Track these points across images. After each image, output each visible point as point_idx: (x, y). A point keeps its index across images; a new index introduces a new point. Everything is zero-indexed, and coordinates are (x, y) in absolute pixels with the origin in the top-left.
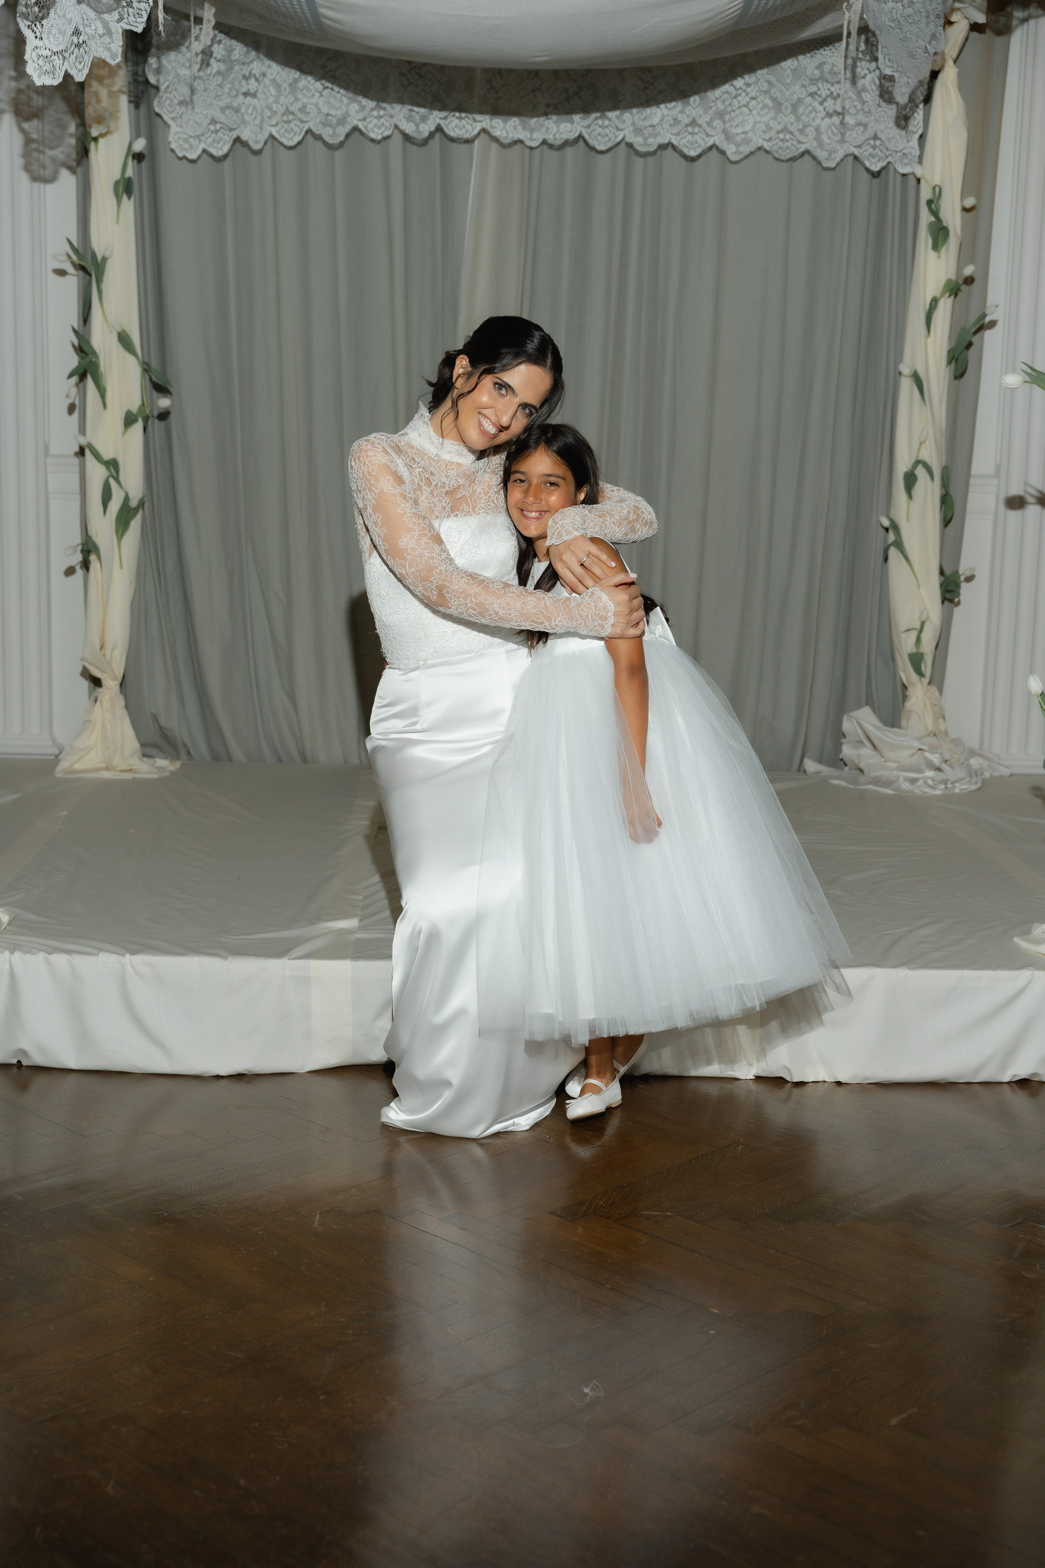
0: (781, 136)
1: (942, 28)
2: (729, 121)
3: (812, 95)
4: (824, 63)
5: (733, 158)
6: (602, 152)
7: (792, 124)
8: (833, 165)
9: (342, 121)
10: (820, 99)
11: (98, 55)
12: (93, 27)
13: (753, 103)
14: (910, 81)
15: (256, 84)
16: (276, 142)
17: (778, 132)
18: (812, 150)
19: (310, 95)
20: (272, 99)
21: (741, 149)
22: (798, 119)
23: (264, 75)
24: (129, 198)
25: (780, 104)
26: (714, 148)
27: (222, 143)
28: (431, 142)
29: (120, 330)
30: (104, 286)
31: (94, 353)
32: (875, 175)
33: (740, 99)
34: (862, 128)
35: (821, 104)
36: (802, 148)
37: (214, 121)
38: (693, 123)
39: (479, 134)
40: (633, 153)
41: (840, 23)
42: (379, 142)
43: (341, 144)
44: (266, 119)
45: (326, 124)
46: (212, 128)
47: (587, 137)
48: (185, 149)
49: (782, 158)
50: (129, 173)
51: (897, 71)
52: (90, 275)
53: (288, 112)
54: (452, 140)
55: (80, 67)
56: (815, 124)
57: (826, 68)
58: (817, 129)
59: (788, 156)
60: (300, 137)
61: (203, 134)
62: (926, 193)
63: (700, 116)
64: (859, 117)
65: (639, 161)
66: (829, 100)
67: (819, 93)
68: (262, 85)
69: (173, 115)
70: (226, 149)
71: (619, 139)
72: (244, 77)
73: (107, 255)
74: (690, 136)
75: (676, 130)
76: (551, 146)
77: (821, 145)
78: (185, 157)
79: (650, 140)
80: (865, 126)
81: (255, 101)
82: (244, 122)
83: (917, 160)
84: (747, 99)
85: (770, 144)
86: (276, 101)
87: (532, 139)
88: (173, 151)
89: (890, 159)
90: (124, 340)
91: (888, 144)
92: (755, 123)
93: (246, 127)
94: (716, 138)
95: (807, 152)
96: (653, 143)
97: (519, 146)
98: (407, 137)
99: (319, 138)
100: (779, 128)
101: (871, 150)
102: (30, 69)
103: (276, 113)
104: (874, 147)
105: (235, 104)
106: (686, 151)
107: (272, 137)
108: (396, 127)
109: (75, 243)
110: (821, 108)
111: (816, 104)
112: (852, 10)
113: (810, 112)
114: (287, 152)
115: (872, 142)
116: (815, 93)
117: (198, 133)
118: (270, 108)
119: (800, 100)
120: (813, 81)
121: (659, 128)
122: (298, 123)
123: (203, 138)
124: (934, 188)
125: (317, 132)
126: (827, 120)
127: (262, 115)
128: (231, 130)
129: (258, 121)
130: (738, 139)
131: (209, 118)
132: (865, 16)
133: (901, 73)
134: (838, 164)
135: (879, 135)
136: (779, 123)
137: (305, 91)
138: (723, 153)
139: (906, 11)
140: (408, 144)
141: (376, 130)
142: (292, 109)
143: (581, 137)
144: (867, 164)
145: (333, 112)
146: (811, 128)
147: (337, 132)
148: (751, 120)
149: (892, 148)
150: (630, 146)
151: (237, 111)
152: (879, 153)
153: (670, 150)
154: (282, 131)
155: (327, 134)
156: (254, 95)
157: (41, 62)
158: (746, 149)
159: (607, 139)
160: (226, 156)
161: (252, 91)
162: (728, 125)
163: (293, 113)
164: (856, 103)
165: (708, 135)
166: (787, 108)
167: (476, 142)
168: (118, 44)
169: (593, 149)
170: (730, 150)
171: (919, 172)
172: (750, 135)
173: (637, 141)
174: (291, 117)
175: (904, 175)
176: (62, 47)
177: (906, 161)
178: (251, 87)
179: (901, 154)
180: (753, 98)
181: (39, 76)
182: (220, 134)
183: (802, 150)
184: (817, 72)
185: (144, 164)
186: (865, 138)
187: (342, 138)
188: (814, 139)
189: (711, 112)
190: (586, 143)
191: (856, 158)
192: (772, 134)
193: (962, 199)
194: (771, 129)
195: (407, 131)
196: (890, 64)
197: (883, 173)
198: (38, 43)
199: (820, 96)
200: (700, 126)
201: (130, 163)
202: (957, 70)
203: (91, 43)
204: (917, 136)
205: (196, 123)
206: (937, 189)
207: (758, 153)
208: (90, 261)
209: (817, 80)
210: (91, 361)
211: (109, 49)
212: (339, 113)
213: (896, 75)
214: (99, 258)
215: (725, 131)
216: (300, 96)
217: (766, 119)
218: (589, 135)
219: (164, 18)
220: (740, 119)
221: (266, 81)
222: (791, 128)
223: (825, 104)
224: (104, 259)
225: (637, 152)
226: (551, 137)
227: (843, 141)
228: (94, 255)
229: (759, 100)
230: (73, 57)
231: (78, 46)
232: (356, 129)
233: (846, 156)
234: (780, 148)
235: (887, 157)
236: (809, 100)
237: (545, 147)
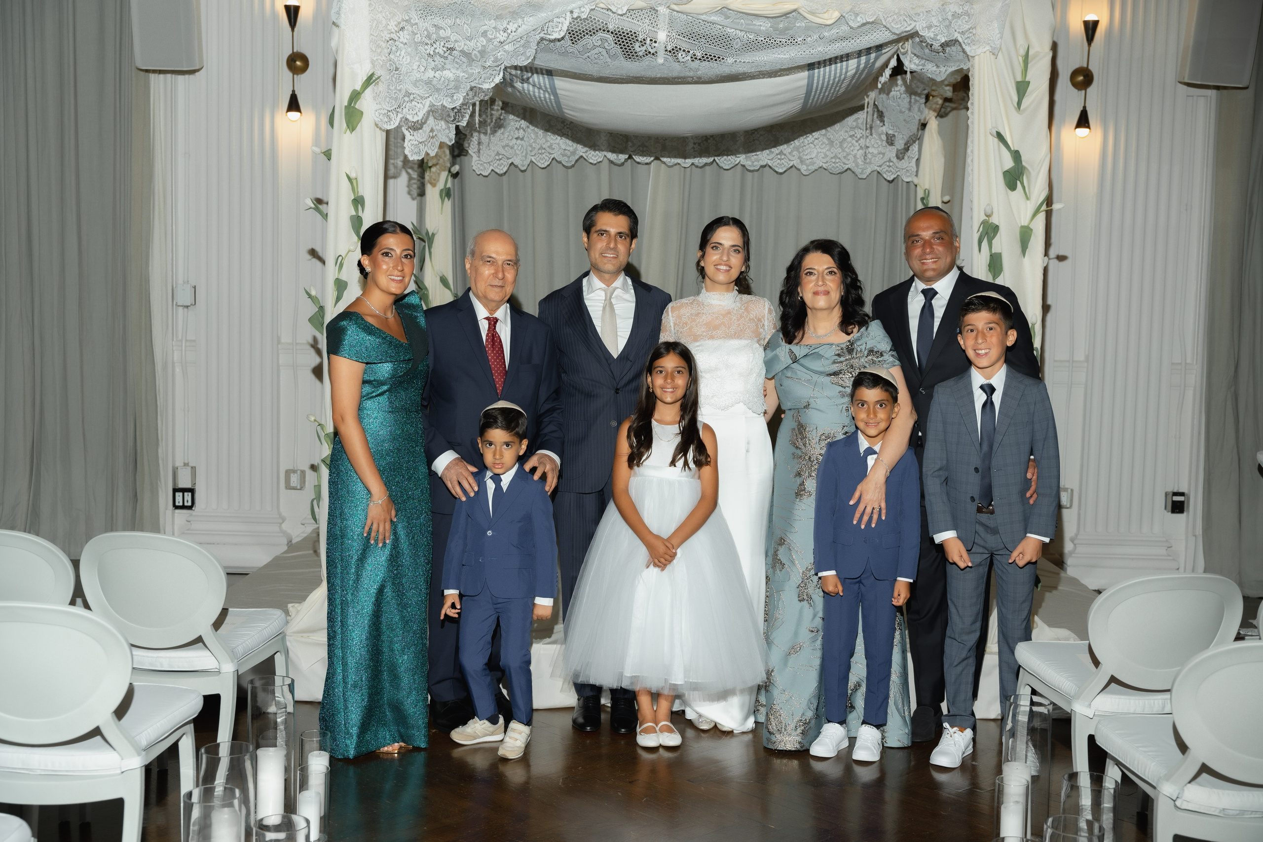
0: (834, 160)
1: (923, 105)
2: (803, 151)
3: (851, 136)
4: (859, 118)
5: (805, 173)
6: (727, 170)
7: (840, 153)
8: (865, 177)
9: (573, 153)
10: (856, 139)
11: (442, 141)
12: (440, 125)
13: (817, 141)
14: (904, 136)
15: (524, 133)
16: (534, 165)
17: (832, 158)
18: (852, 168)
19: (555, 138)
20: (532, 140)
21: (809, 168)
22: (843, 151)
23: (528, 127)
24: (449, 200)
25: (833, 142)
26: (794, 168)
27: (503, 166)
28: (625, 163)
29: (441, 275)
30: (432, 250)
31: (426, 288)
32: (889, 181)
33: (808, 139)
34: (881, 156)
35: (857, 141)
36: (846, 167)
37: (498, 154)
38: (781, 153)
39: (654, 159)
40: (746, 171)
41: (862, 103)
42: (595, 164)
43: (573, 166)
44: (529, 152)
45: (563, 155)
46: (497, 157)
47: (718, 161)
48: (481, 170)
49: (834, 173)
50: (449, 185)
51: (896, 132)
52: (424, 242)
53: (541, 148)
54: (638, 163)
55: (433, 149)
56: (853, 153)
57: (860, 121)
58: (855, 156)
59: (838, 172)
60: (549, 163)
61: (492, 161)
62: (920, 194)
63: (785, 149)
64: (880, 150)
65: (750, 174)
66: (862, 139)
67: (856, 135)
68: (527, 133)
69: (474, 151)
70: (505, 169)
71: (737, 162)
72: (516, 128)
73: (434, 233)
74: (779, 161)
75: (770, 157)
76: (697, 167)
77: (857, 165)
78: (481, 174)
79: (756, 163)
80: (884, 154)
81: (523, 142)
82: (516, 155)
83: (915, 174)
84: (813, 139)
85: (827, 165)
86: (535, 142)
87: (685, 163)
88: (474, 170)
89: (898, 173)
90: (444, 281)
91: (897, 165)
92: (818, 153)
93: (517, 157)
94: (795, 162)
95: (849, 169)
96: (757, 165)
97: (678, 166)
98: (611, 162)
99: (560, 162)
100: (832, 155)
101: (887, 168)
102: (407, 152)
103: (535, 148)
104: (889, 166)
105: (511, 144)
106: (777, 169)
107: (532, 162)
108: (605, 156)
109: (415, 225)
110: (857, 144)
111: (854, 142)
112: (869, 98)
113: (851, 147)
114: (541, 170)
115: (888, 164)
116: (854, 135)
117: (489, 161)
118: (531, 146)
119: (844, 140)
120: (852, 128)
121: (760, 156)
122: (548, 155)
123: (492, 164)
124: (925, 191)
125: (559, 160)
126: (861, 151)
127: (526, 150)
128: (508, 158)
129: (524, 154)
130: (808, 162)
131: (496, 152)
132: (876, 103)
133: (899, 132)
134: (868, 176)
135: (892, 159)
136: (832, 153)
137: (552, 137)
138: (799, 170)
139: (902, 96)
140: (612, 165)
141: (593, 158)
142: (544, 146)
143: (714, 160)
144: (885, 176)
145: (568, 148)
146: (851, 156)
147: (571, 160)
148: (815, 151)
149: (899, 167)
150: (743, 166)
151: (512, 148)
152: (892, 170)
153: (767, 168)
154: (538, 159)
155: (564, 160)
156: (522, 139)
157: (413, 148)
158: (813, 168)
159: (730, 162)
160: (505, 173)
161: (521, 137)
162: (801, 154)
163: (545, 149)
164: (878, 141)
165: (790, 160)
166: (836, 144)
167: (652, 163)
168: (452, 134)
169: (721, 168)
170: (803, 168)
171: (916, 181)
172: (815, 159)
173: (748, 163)
174: (543, 151)
175: (907, 182)
176: (424, 139)
177: (908, 174)
178: (520, 134)
179: (905, 170)
180: (817, 139)
181: (412, 155)
182: (501, 161)
183: (846, 168)
184: (855, 124)
185: (456, 180)
186: (883, 161)
187: (573, 163)
188: (853, 162)
189: (791, 147)
190: (717, 164)
191: (878, 172)
192: (828, 159)
193: (942, 196)
194: (828, 156)
195: (611, 159)
196: (892, 128)
197: (896, 180)
198: (412, 138)
199: (856, 137)
200: (785, 155)
201: (450, 179)
202: (937, 122)
203: (439, 135)
204: (914, 160)
205: (488, 155)
206: (927, 191)
207: (820, 169)
208: (424, 234)
209: (854, 128)
210: (424, 293)
211: (448, 137)
212: (571, 149)
213: (896, 134)
214: (430, 234)
215: (800, 158)
216: (549, 140)
217: (824, 151)
218: (719, 160)
219: (479, 120)
220: (809, 150)
221: (529, 129)
222: (840, 156)
223: (859, 142)
224: (433, 235)
225: (748, 170)
226: (697, 161)
227: (870, 163)
228: (427, 233)
229: (820, 140)
230: (430, 144)
231: (433, 137)
232: (582, 157)
233: (872, 172)
234: (833, 167)
235: (897, 172)
236: (850, 139)
237: (693, 166)
